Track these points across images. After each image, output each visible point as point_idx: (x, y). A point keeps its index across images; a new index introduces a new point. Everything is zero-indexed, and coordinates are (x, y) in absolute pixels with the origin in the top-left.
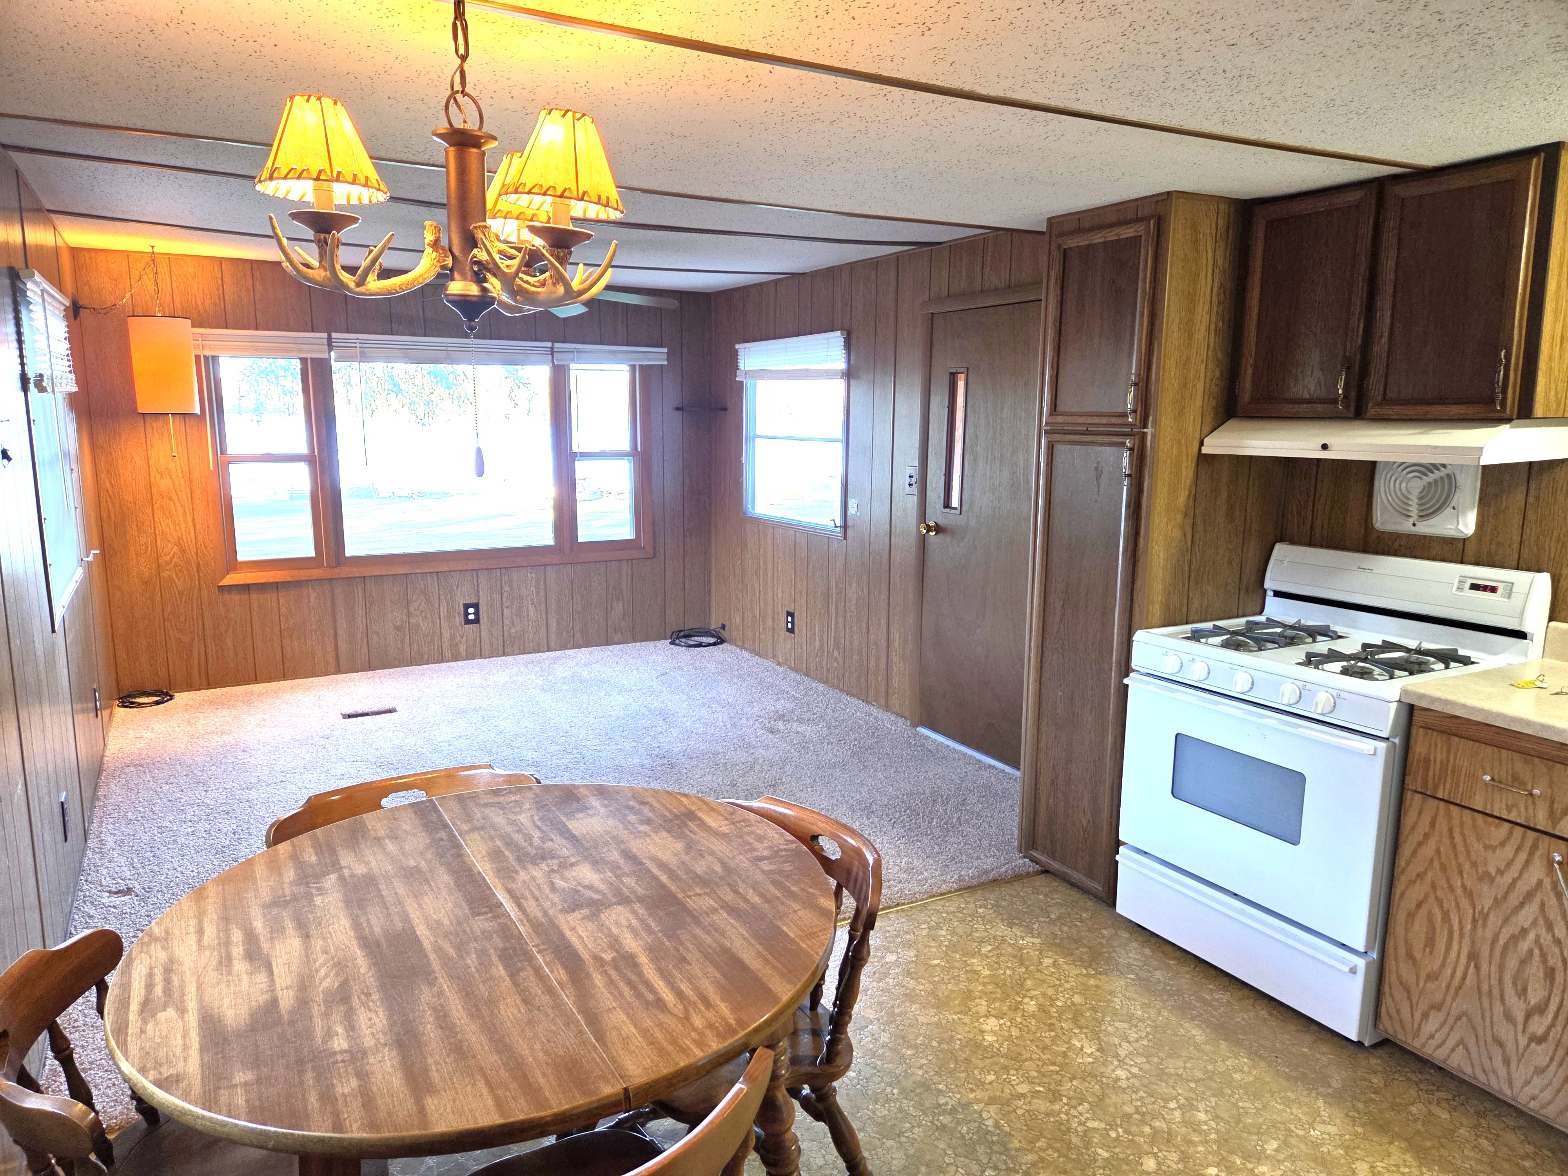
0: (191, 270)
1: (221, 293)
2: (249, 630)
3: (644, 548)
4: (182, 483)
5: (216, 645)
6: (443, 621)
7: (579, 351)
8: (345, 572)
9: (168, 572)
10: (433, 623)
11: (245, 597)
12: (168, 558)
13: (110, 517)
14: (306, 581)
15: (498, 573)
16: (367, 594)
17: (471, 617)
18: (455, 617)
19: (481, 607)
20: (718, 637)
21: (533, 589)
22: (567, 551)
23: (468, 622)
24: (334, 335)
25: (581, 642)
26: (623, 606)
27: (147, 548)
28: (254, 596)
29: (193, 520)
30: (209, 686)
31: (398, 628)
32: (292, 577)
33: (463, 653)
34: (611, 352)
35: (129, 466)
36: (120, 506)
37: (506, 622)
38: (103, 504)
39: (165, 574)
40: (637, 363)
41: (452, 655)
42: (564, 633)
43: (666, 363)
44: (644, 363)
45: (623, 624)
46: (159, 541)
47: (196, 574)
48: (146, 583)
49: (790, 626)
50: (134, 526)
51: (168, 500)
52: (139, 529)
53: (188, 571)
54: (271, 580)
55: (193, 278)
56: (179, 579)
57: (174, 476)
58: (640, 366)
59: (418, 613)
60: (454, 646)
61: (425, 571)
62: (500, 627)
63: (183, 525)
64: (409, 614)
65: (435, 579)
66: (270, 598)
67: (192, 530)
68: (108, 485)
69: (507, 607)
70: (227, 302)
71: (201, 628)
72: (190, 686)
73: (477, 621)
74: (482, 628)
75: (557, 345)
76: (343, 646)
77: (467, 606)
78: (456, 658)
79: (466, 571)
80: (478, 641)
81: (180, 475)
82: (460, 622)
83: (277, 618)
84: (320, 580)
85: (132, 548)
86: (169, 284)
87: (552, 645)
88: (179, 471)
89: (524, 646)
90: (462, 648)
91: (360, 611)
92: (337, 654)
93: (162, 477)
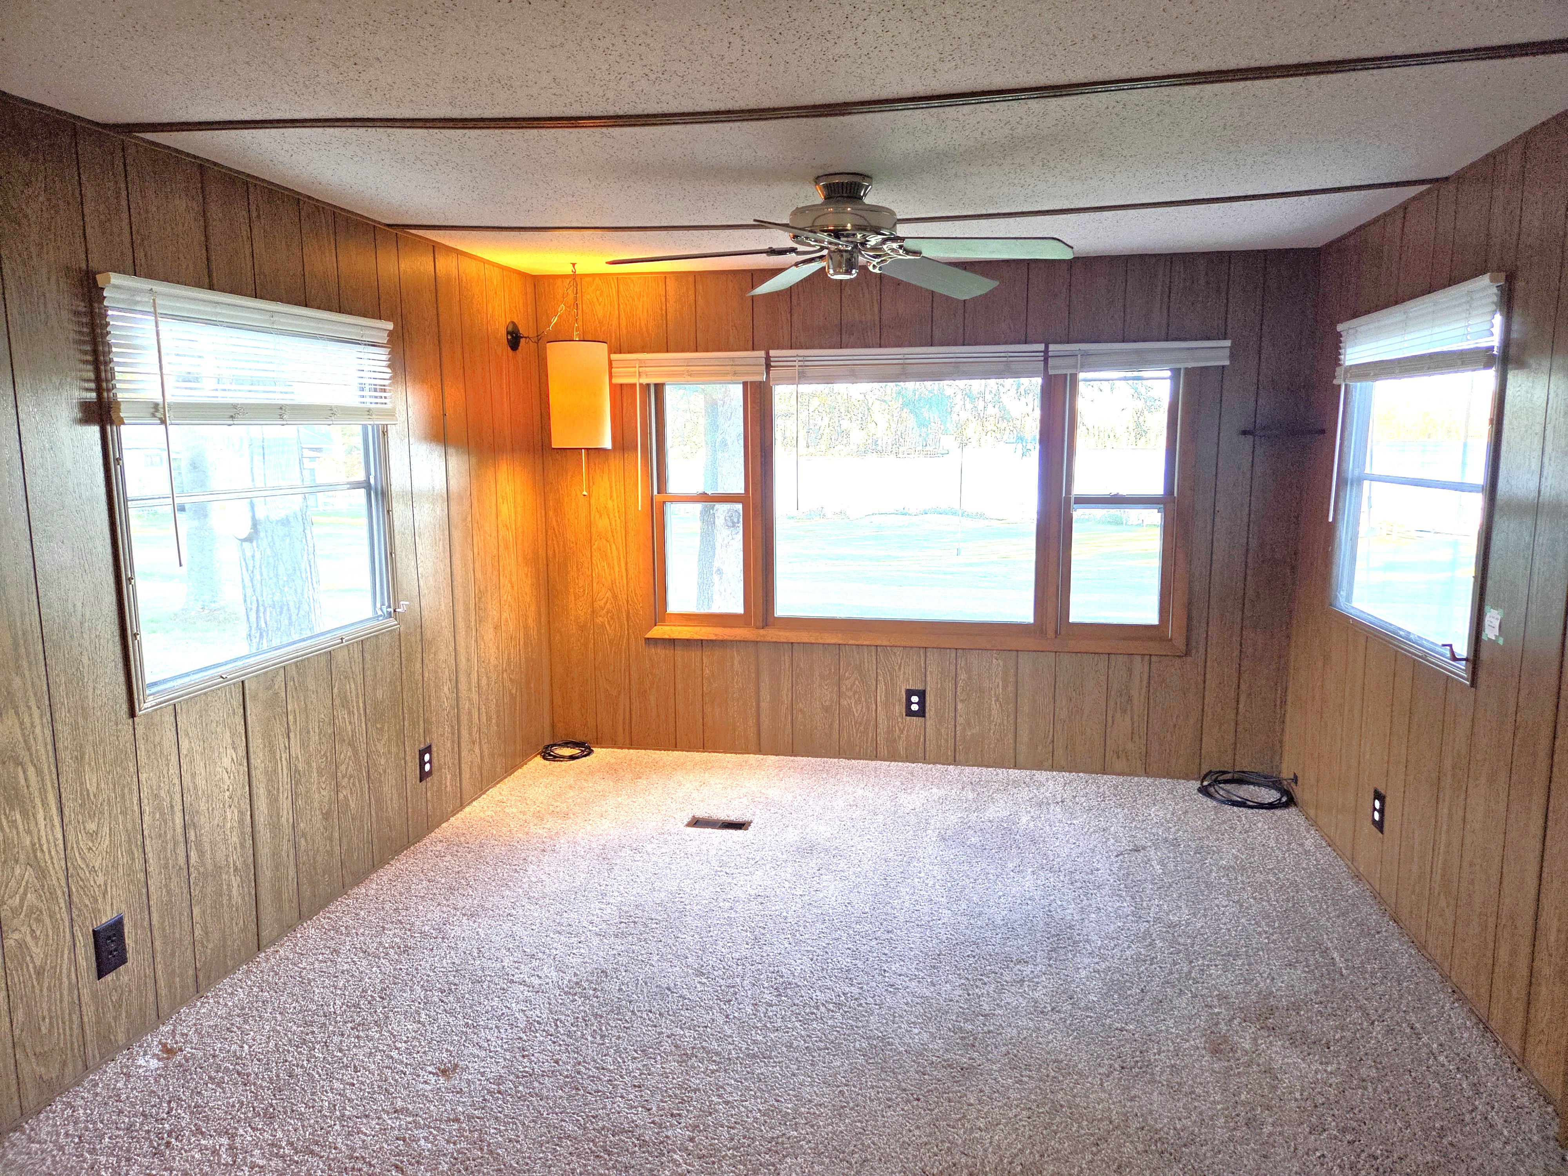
0: (637, 289)
1: (664, 312)
2: (672, 690)
3: (1171, 640)
4: (618, 525)
5: (640, 702)
6: (879, 708)
7: (1086, 354)
8: (771, 634)
9: (600, 619)
10: (868, 708)
11: (669, 652)
12: (602, 603)
13: (554, 556)
14: (731, 641)
15: (953, 655)
16: (795, 664)
17: (915, 707)
18: (894, 705)
19: (927, 696)
20: (1285, 792)
21: (999, 681)
22: (1051, 634)
23: (910, 713)
24: (772, 353)
25: (1063, 763)
26: (1132, 719)
27: (584, 590)
28: (679, 652)
29: (626, 564)
30: (631, 746)
31: (826, 709)
32: (716, 635)
33: (902, 752)
34: (1137, 351)
35: (573, 504)
36: (564, 546)
37: (960, 720)
38: (550, 542)
39: (599, 620)
40: (1182, 366)
41: (889, 752)
42: (1040, 748)
43: (1227, 363)
44: (1190, 365)
45: (1130, 746)
46: (595, 585)
47: (626, 623)
48: (582, 628)
49: (1377, 816)
50: (575, 568)
51: (605, 541)
52: (578, 570)
53: (619, 618)
54: (696, 637)
55: (639, 298)
56: (610, 626)
57: (611, 516)
58: (1186, 369)
59: (850, 693)
60: (891, 741)
61: (860, 642)
62: (951, 726)
63: (617, 569)
64: (840, 694)
65: (873, 654)
66: (694, 655)
67: (624, 575)
68: (554, 523)
69: (962, 701)
70: (669, 323)
71: (627, 681)
72: (614, 743)
73: (921, 713)
74: (928, 723)
75: (1052, 347)
76: (765, 722)
77: (910, 693)
78: (893, 757)
79: (912, 647)
80: (922, 739)
81: (617, 515)
82: (901, 713)
83: (700, 679)
84: (745, 642)
85: (572, 590)
86: (616, 306)
87: (1021, 758)
88: (616, 510)
89: (982, 755)
90: (901, 747)
91: (786, 685)
92: (759, 730)
93: (601, 516)
